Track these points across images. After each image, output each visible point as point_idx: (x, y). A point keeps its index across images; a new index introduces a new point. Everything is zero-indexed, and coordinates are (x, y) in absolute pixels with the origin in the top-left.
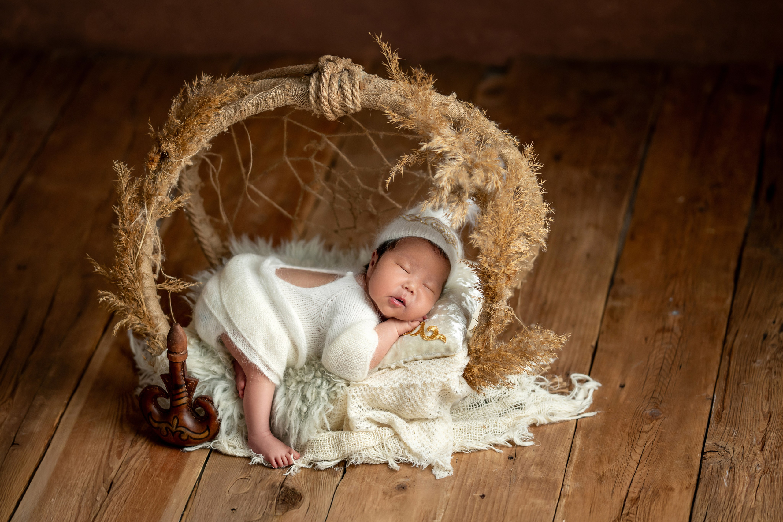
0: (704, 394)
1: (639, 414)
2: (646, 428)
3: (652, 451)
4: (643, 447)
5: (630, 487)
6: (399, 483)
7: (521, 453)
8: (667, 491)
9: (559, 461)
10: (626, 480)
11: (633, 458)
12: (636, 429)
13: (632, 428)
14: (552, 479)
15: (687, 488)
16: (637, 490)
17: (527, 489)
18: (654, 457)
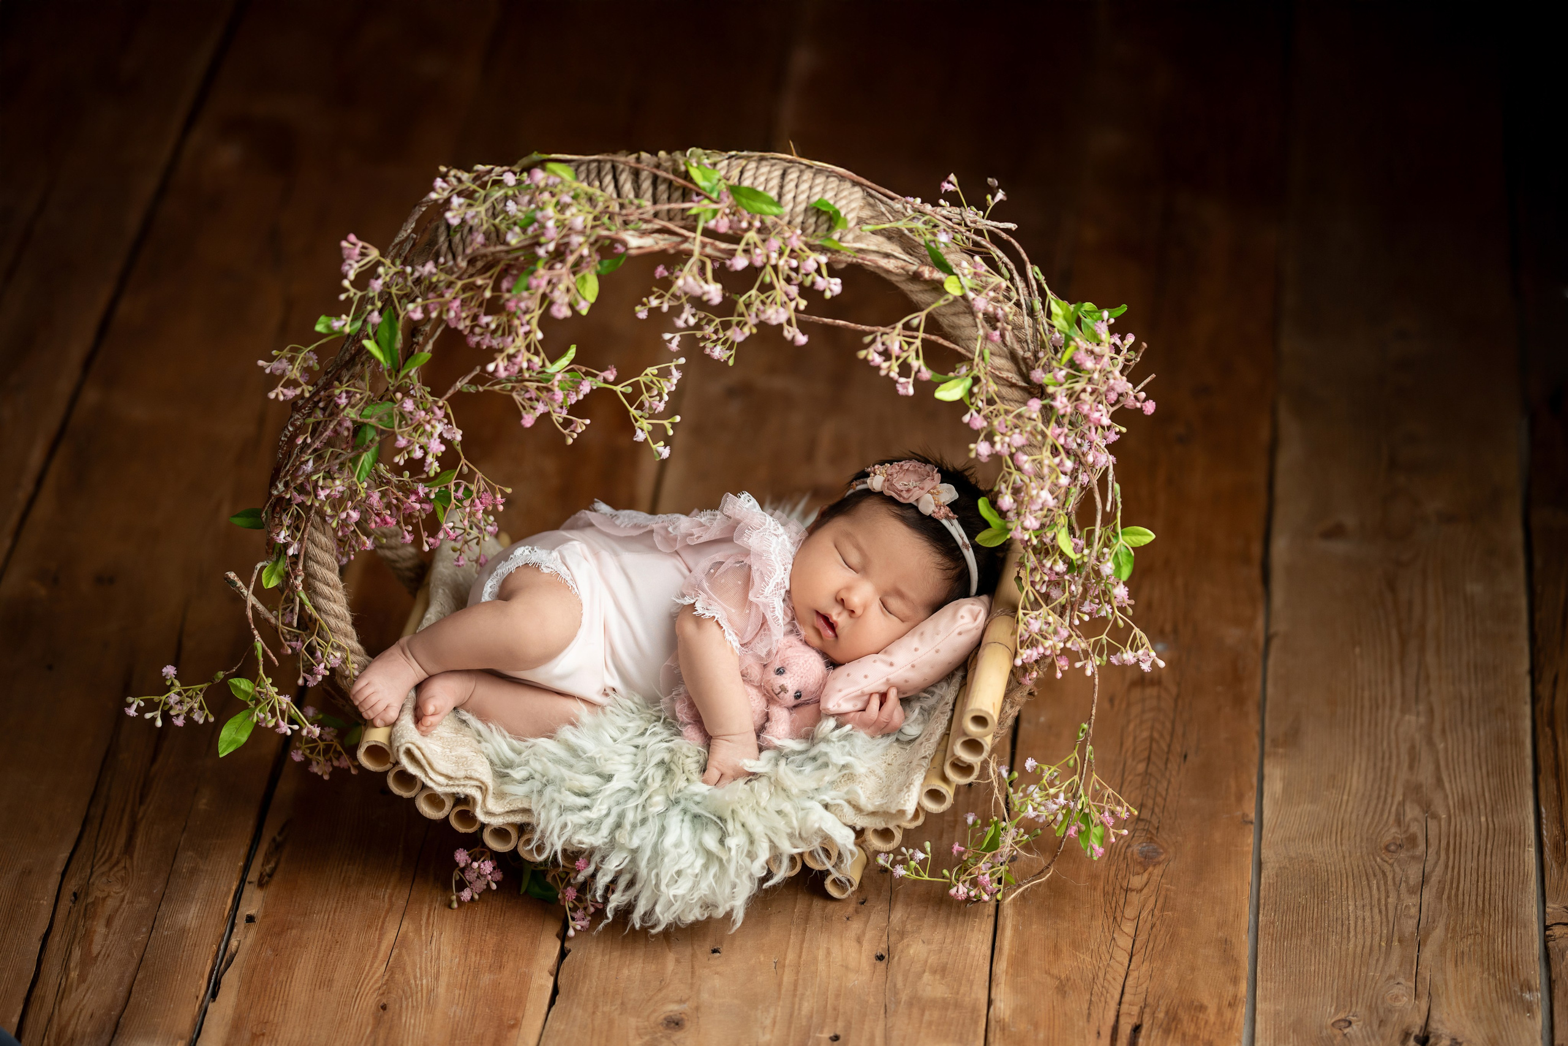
0: (1239, 813)
1: (1119, 855)
2: (1137, 881)
3: (1154, 929)
4: (1136, 921)
5: (1120, 1003)
6: (668, 1014)
7: (900, 946)
8: (1193, 1012)
9: (975, 963)
10: (1111, 989)
11: (1119, 943)
12: (1118, 884)
13: (1110, 882)
14: (967, 999)
15: (1230, 1005)
16: (1135, 1010)
17: (921, 1022)
18: (1158, 941)
